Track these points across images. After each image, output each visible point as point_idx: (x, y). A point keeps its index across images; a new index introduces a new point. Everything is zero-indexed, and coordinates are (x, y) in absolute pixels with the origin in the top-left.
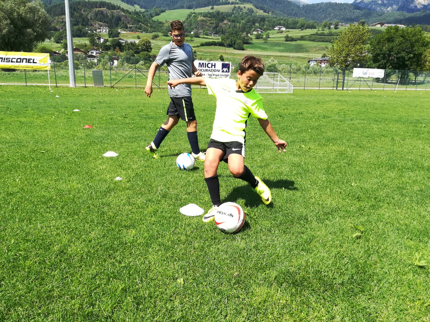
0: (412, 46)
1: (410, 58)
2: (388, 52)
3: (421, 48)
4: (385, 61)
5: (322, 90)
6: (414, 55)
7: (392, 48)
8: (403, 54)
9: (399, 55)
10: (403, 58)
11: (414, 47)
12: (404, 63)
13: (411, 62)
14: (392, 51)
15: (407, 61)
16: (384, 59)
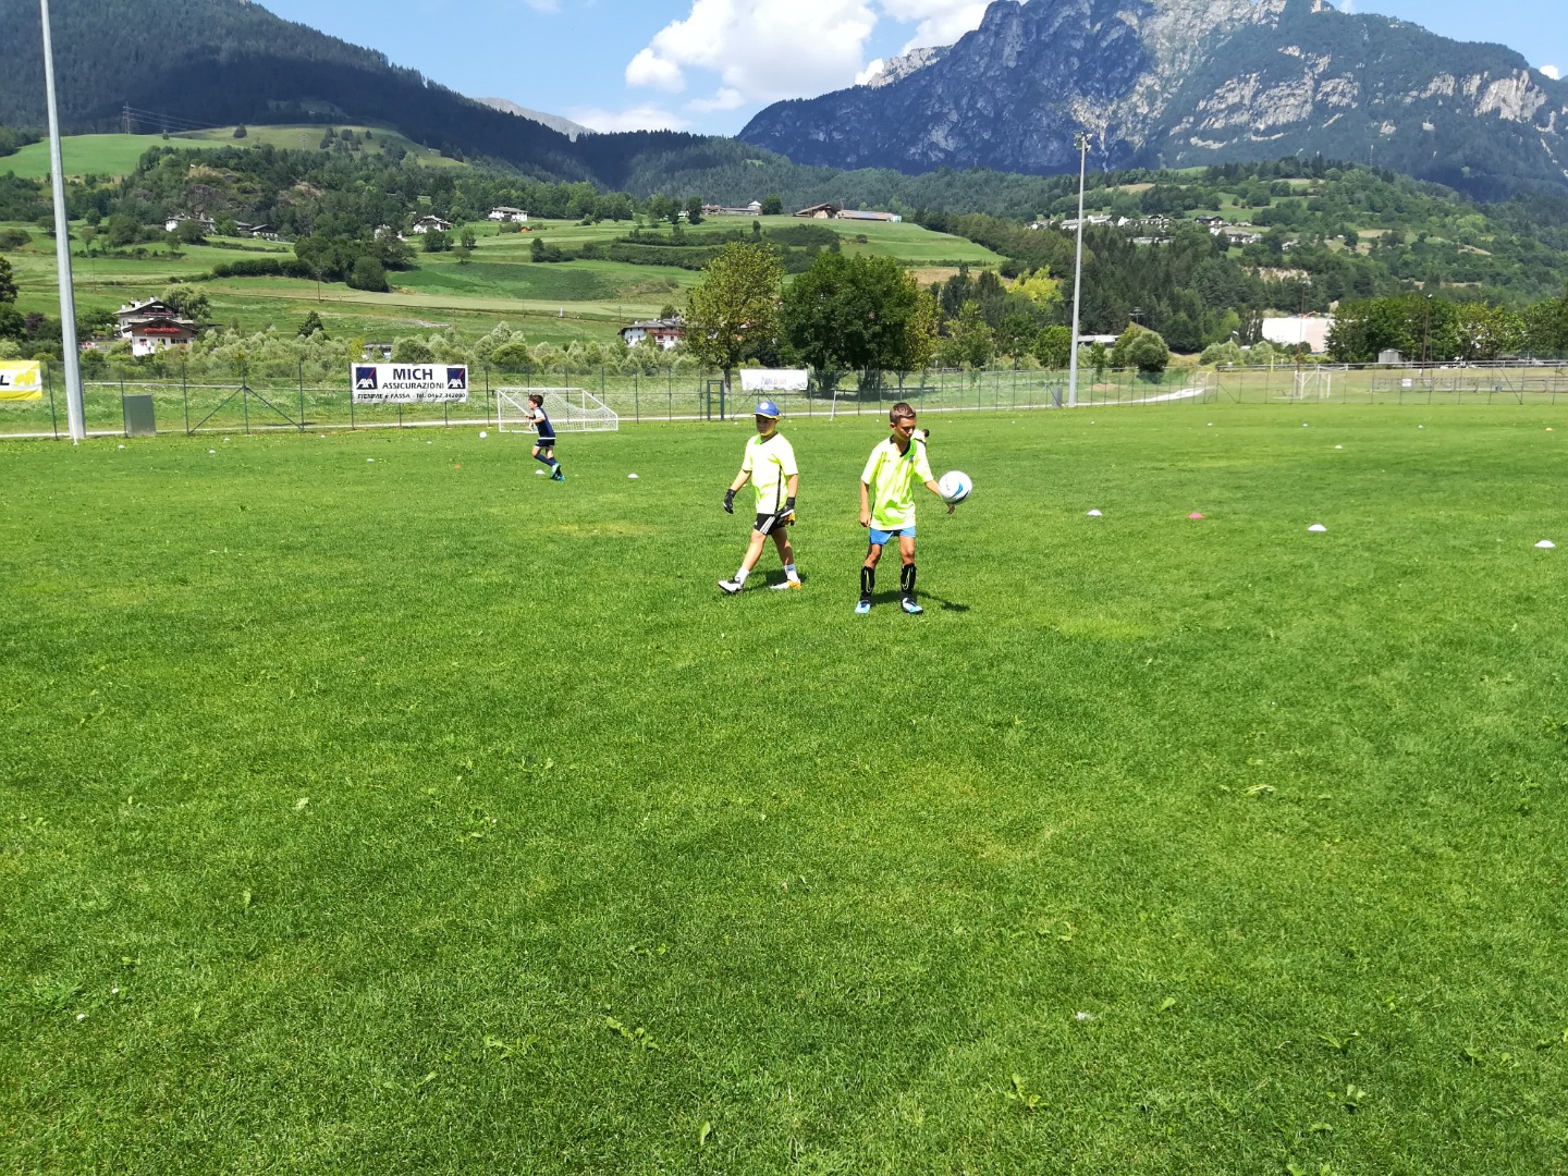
0: (877, 306)
1: (875, 335)
2: (824, 322)
3: (898, 309)
4: (819, 344)
5: (678, 421)
6: (885, 327)
7: (833, 312)
8: (858, 325)
9: (850, 329)
10: (859, 335)
11: (882, 307)
12: (863, 348)
13: (878, 345)
14: (834, 320)
15: (869, 342)
16: (817, 339)
